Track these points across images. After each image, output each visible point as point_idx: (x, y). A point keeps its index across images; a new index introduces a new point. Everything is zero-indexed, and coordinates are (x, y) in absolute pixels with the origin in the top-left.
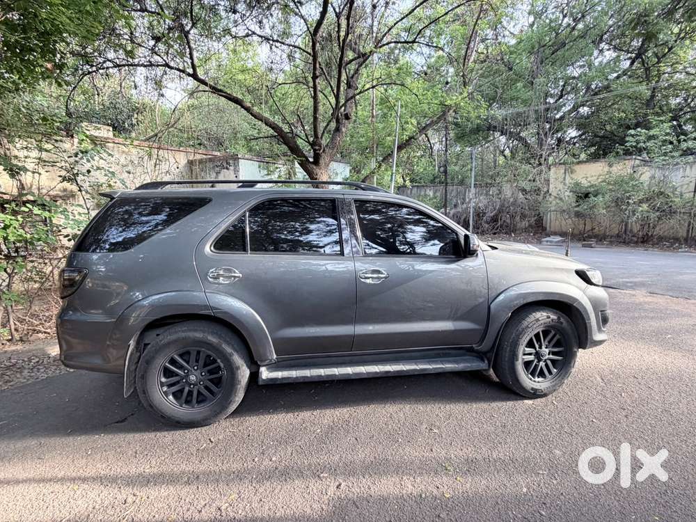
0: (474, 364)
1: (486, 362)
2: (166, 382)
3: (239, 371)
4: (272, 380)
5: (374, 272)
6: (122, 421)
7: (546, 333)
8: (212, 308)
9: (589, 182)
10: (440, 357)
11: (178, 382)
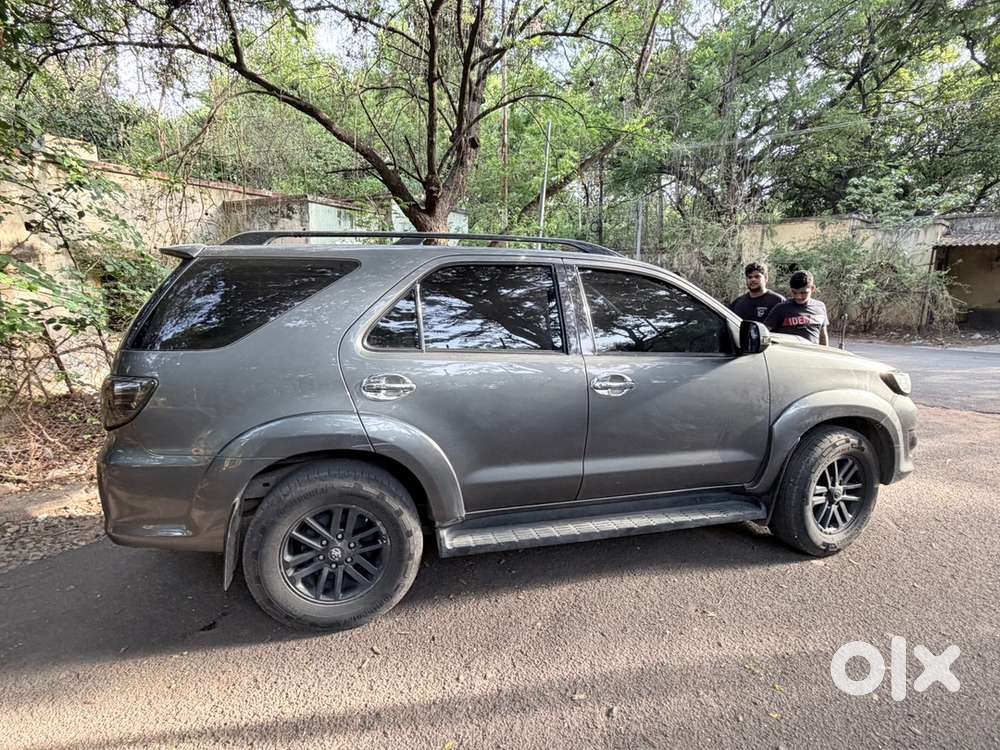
0: (747, 512)
1: (763, 508)
2: (292, 562)
3: (411, 539)
4: (461, 549)
5: (615, 378)
6: (210, 627)
7: (841, 463)
8: (371, 440)
9: (797, 249)
10: (697, 503)
11: (311, 561)
